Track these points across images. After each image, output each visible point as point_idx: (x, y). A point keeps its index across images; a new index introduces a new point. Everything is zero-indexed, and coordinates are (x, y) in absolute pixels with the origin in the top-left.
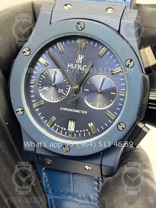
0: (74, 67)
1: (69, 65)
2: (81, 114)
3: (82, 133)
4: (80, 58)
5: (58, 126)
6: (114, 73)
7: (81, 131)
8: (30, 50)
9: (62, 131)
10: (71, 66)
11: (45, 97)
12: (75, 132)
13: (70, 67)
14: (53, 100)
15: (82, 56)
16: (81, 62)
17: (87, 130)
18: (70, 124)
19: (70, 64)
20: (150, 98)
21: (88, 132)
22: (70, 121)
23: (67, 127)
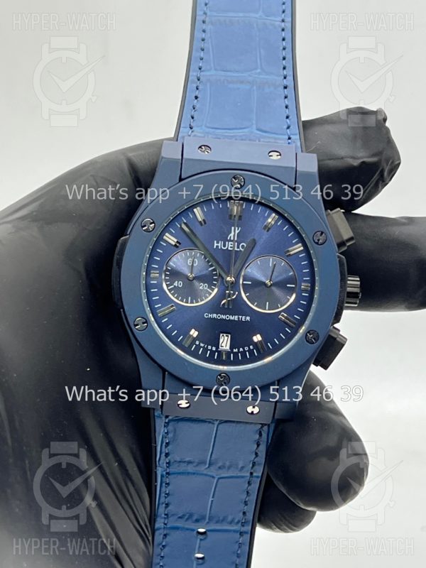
0: (224, 246)
1: (216, 244)
2: (240, 322)
3: (244, 354)
4: (235, 231)
5: (202, 345)
6: (292, 253)
7: (241, 349)
8: (153, 223)
9: (209, 352)
10: (220, 245)
11: (177, 298)
12: (232, 352)
13: (217, 246)
14: (192, 302)
15: (237, 228)
16: (236, 239)
17: (251, 347)
18: (221, 340)
19: (218, 243)
20: (349, 289)
21: (253, 350)
22: (221, 335)
23: (217, 345)
